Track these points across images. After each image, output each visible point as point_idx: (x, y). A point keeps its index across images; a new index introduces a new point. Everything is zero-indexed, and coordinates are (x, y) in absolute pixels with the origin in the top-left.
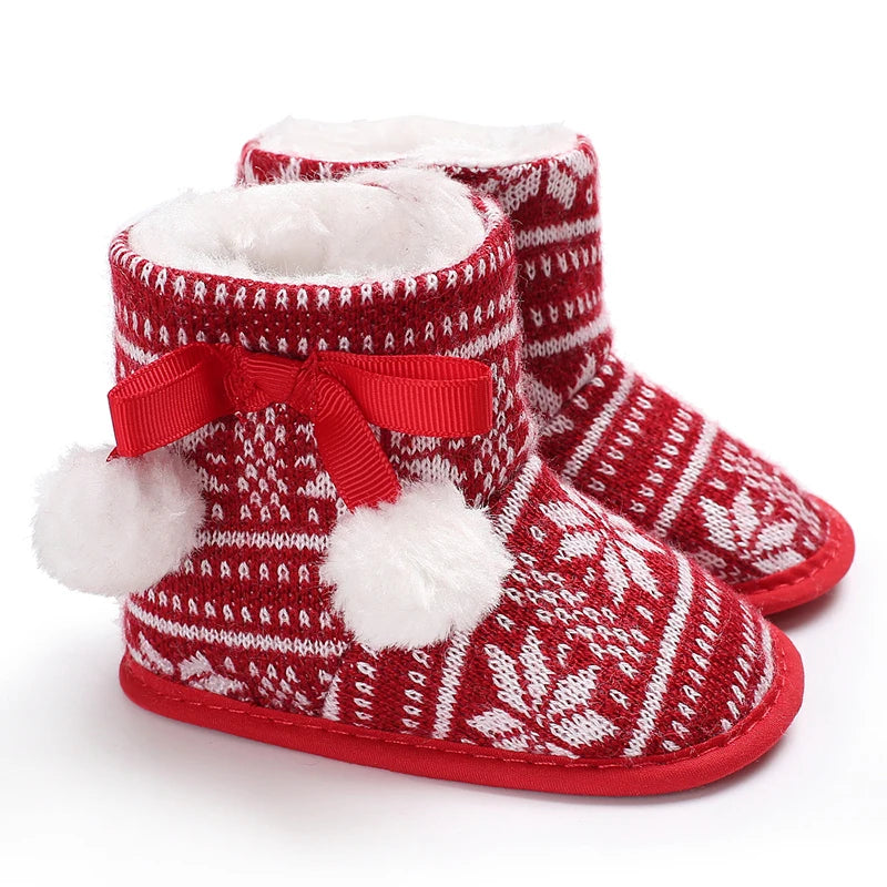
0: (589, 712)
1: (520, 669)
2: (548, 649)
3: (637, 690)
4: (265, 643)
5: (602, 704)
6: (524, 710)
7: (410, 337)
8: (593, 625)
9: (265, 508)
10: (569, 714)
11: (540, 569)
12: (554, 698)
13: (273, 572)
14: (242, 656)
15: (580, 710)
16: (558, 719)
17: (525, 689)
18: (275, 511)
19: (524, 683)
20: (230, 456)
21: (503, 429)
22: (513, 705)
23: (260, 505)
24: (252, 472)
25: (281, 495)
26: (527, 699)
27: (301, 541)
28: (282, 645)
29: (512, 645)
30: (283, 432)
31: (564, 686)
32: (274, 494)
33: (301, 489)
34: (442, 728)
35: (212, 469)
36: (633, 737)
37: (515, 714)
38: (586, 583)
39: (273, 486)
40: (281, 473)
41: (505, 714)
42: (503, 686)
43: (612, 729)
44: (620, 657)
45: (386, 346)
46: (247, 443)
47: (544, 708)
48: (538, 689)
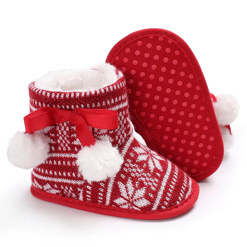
0: (143, 199)
1: (126, 188)
2: (134, 183)
3: (155, 194)
4: (65, 181)
5: (146, 197)
6: (127, 198)
7: (99, 105)
8: (145, 177)
9: (64, 147)
10: (138, 199)
11: (132, 163)
12: (135, 195)
13: (66, 163)
14: (59, 184)
15: (141, 198)
16: (135, 200)
17: (127, 193)
18: (67, 148)
19: (127, 191)
20: (55, 134)
21: (123, 129)
22: (125, 197)
23: (63, 146)
24: (61, 138)
25: (68, 144)
26: (128, 195)
27: (73, 156)
28: (68, 181)
29: (124, 182)
30: (68, 128)
31: (137, 192)
32: (66, 144)
33: (73, 143)
34: (108, 203)
35: (51, 138)
36: (154, 205)
37: (125, 199)
38: (144, 167)
39: (66, 142)
40: (68, 139)
41: (123, 199)
42: (122, 192)
43: (149, 203)
44: (152, 185)
45: (93, 106)
46: (60, 131)
47: (132, 197)
48: (131, 193)
